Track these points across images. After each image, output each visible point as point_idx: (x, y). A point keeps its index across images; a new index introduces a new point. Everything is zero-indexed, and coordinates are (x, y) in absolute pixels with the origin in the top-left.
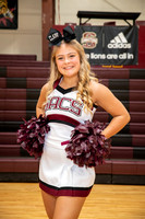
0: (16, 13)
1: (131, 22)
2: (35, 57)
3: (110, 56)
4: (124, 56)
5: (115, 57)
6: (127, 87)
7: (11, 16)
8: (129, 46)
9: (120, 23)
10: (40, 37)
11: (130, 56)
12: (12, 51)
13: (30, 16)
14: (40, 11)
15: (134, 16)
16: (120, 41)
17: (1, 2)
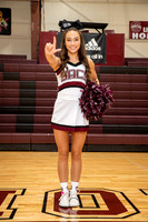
0: (9, 23)
1: (101, 31)
2: (26, 56)
4: (95, 57)
7: (6, 25)
8: (99, 49)
9: (92, 31)
10: (29, 41)
11: (100, 57)
12: (7, 52)
13: (21, 24)
14: (29, 21)
15: (103, 26)
16: (92, 45)
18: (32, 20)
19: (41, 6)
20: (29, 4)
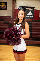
1: (33, 9)
2: (11, 17)
3: (28, 17)
4: (31, 17)
5: (29, 17)
6: (31, 24)
7: (5, 7)
8: (32, 14)
9: (30, 9)
10: (12, 12)
12: (5, 15)
13: (10, 7)
14: (12, 6)
16: (30, 13)
17: (3, 4)
18: (13, 6)
19: (15, 2)
20: (12, 1)
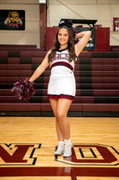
0: (24, 21)
1: (92, 26)
2: (36, 46)
4: (88, 45)
6: (90, 63)
7: (21, 22)
9: (85, 26)
11: (92, 45)
12: (22, 42)
14: (39, 19)
17: (15, 14)
18: (41, 19)
